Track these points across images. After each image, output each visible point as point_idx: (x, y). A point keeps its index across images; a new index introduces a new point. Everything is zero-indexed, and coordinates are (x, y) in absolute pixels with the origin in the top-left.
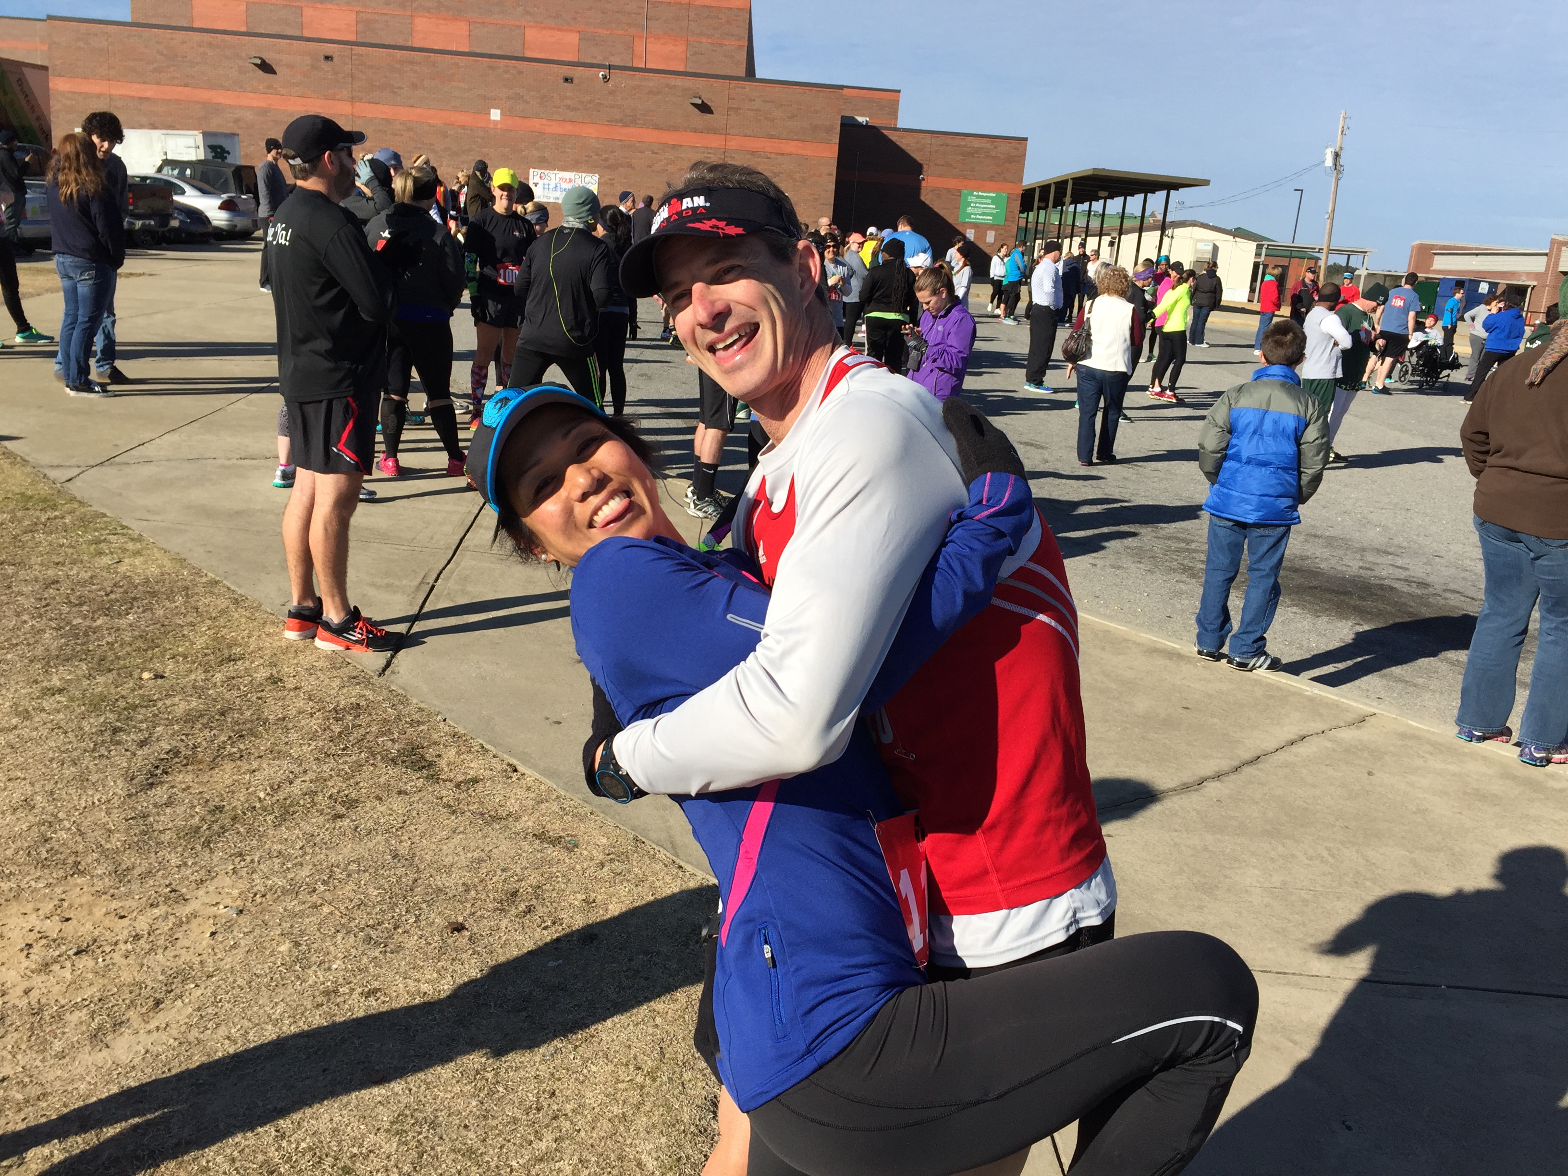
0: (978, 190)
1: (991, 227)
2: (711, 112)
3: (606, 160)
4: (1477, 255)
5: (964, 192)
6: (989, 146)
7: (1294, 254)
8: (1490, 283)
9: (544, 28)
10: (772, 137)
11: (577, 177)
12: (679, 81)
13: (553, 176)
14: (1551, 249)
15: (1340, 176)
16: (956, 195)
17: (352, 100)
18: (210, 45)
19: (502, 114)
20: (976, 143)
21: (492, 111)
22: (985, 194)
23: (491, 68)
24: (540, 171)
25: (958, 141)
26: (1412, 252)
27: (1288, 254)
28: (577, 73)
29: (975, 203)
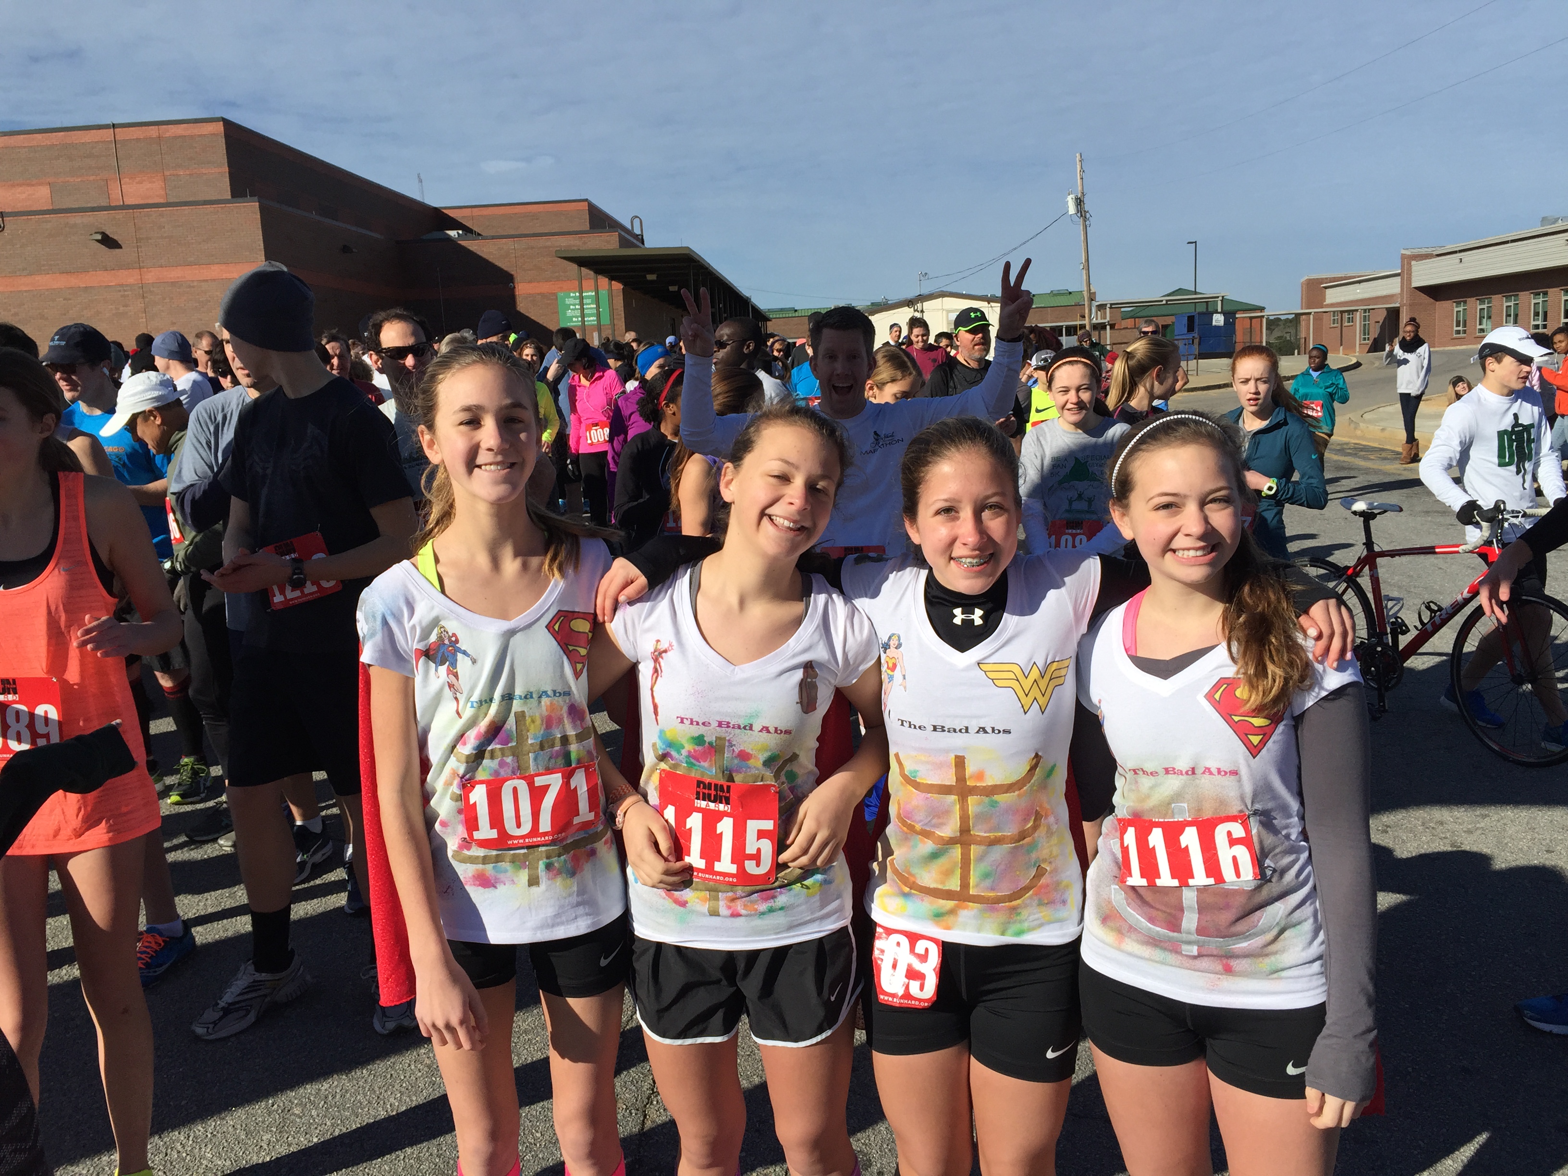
0: (573, 291)
2: (119, 246)
4: (1359, 282)
5: (561, 295)
6: (578, 243)
10: (190, 264)
14: (1403, 268)
15: (1087, 223)
16: (552, 302)
20: (564, 241)
25: (543, 242)
26: (1300, 290)
29: (574, 304)
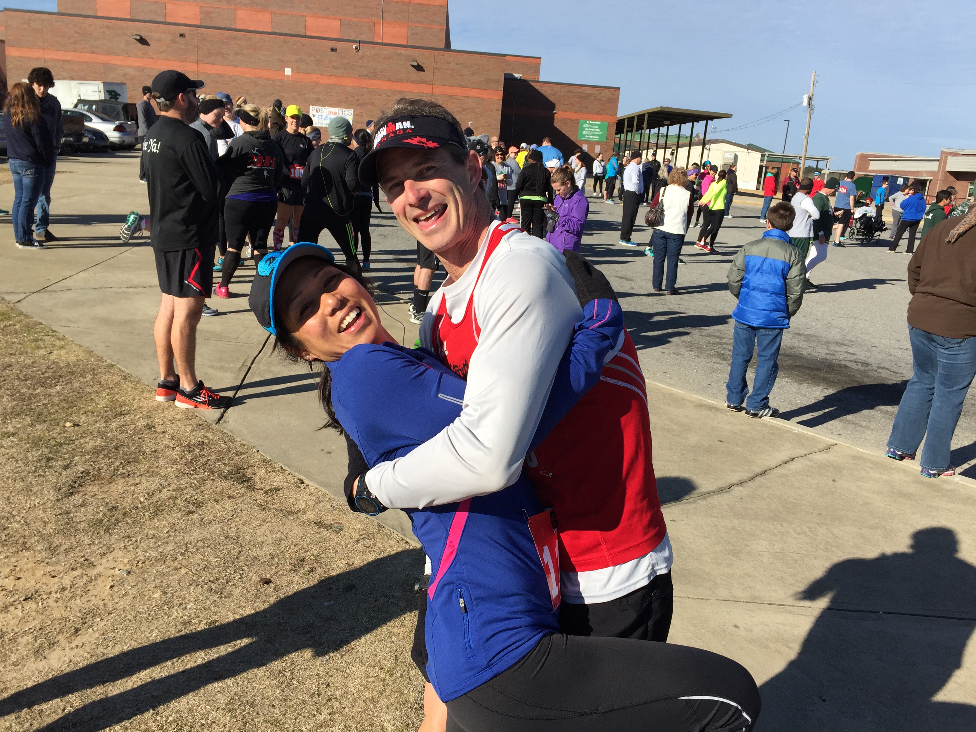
0: (590, 120)
1: (598, 143)
2: (423, 70)
3: (358, 100)
4: (896, 160)
5: (581, 121)
6: (596, 92)
7: (784, 160)
8: (904, 178)
9: (318, 17)
10: (461, 86)
11: (340, 111)
12: (403, 51)
13: (324, 111)
14: (941, 157)
15: (812, 112)
16: (576, 123)
17: (198, 62)
18: (108, 27)
19: (292, 71)
20: (589, 91)
21: (286, 69)
22: (594, 123)
23: (285, 42)
24: (316, 107)
25: (576, 89)
26: (856, 158)
27: (781, 160)
28: (339, 45)
29: (588, 128)
